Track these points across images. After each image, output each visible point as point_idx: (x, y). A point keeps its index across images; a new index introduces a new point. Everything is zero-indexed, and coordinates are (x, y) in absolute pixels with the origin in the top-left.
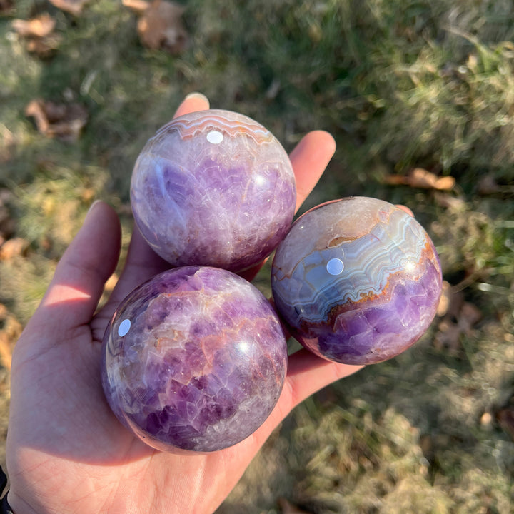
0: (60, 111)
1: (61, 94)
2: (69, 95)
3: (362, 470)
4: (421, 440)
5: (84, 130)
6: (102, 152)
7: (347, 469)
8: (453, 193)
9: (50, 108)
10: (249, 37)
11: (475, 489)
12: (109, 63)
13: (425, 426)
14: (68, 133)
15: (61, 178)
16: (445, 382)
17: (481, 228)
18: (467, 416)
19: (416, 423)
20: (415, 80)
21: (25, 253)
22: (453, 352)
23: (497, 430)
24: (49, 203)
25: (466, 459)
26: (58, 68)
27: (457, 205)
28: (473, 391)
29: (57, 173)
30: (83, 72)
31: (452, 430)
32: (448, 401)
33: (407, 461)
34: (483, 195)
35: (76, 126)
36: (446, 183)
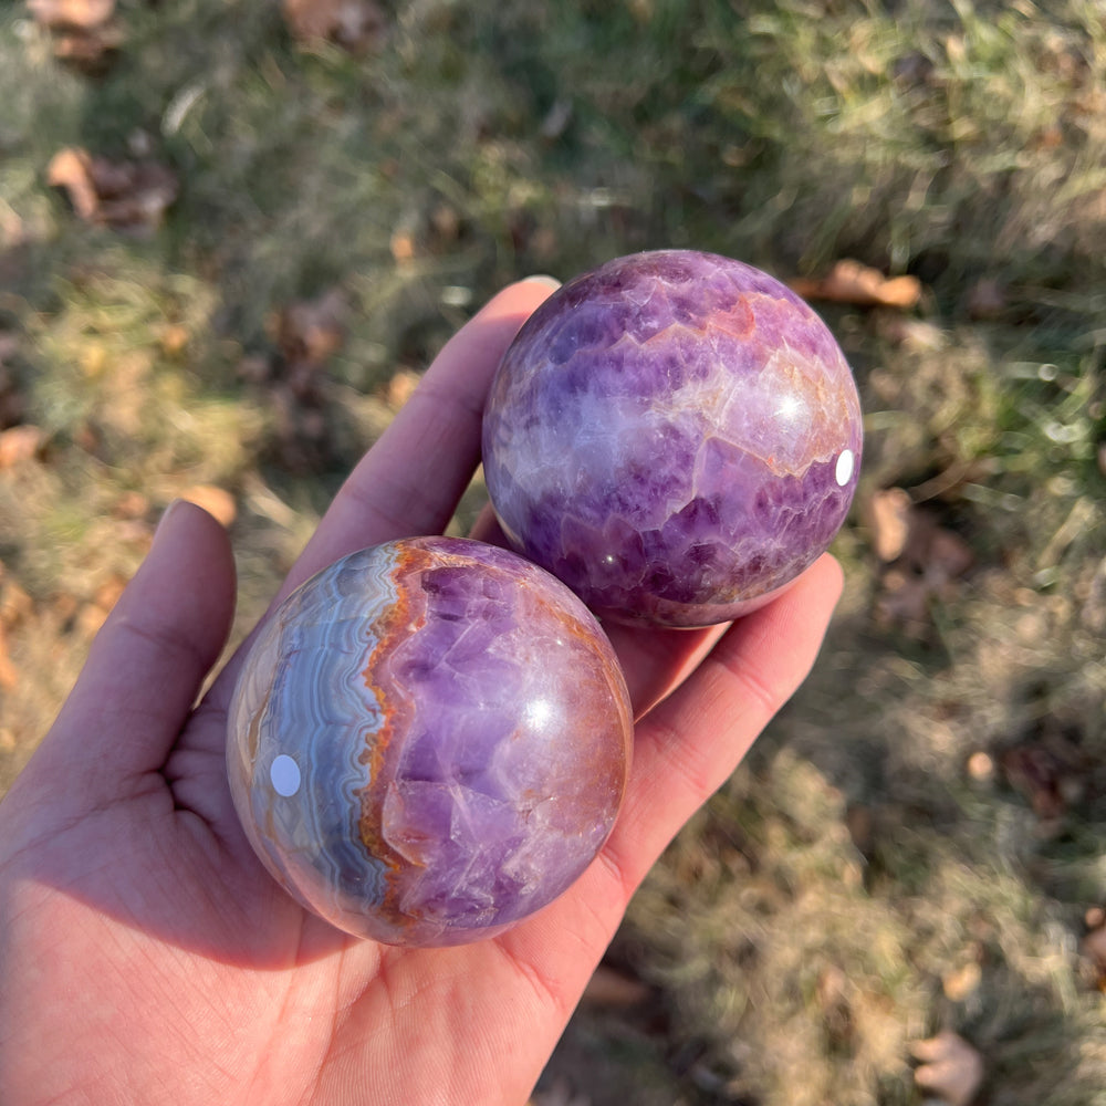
0: (121, 176)
1: (124, 142)
2: (140, 143)
3: (727, 875)
4: (849, 815)
5: (171, 212)
6: (205, 251)
7: (697, 874)
8: (917, 313)
9: (101, 171)
10: (509, 19)
11: (956, 905)
12: (223, 75)
13: (857, 786)
14: (137, 219)
15: (120, 302)
16: (897, 690)
17: (971, 381)
18: (941, 757)
19: (838, 780)
20: (838, 84)
21: (43, 455)
22: (914, 630)
23: (1002, 786)
24: (93, 354)
25: (939, 848)
26: (119, 88)
27: (923, 336)
28: (953, 710)
29: (113, 294)
30: (169, 95)
31: (912, 792)
32: (903, 731)
33: (819, 853)
34: (975, 318)
35: (153, 204)
36: (901, 291)
